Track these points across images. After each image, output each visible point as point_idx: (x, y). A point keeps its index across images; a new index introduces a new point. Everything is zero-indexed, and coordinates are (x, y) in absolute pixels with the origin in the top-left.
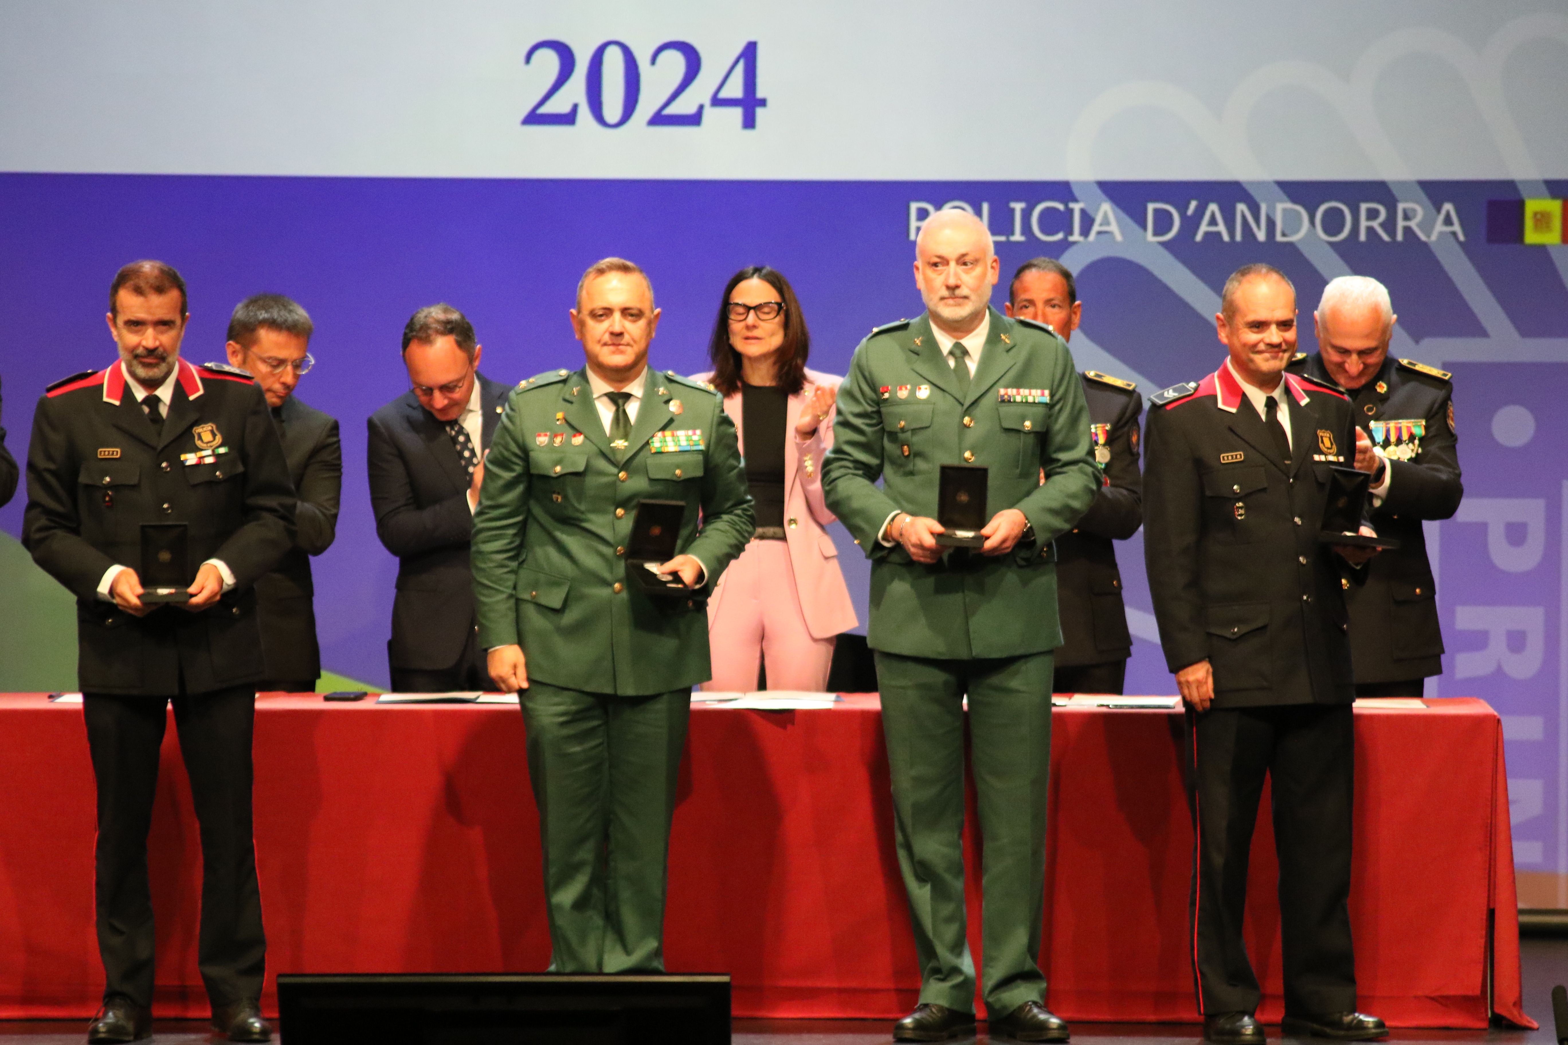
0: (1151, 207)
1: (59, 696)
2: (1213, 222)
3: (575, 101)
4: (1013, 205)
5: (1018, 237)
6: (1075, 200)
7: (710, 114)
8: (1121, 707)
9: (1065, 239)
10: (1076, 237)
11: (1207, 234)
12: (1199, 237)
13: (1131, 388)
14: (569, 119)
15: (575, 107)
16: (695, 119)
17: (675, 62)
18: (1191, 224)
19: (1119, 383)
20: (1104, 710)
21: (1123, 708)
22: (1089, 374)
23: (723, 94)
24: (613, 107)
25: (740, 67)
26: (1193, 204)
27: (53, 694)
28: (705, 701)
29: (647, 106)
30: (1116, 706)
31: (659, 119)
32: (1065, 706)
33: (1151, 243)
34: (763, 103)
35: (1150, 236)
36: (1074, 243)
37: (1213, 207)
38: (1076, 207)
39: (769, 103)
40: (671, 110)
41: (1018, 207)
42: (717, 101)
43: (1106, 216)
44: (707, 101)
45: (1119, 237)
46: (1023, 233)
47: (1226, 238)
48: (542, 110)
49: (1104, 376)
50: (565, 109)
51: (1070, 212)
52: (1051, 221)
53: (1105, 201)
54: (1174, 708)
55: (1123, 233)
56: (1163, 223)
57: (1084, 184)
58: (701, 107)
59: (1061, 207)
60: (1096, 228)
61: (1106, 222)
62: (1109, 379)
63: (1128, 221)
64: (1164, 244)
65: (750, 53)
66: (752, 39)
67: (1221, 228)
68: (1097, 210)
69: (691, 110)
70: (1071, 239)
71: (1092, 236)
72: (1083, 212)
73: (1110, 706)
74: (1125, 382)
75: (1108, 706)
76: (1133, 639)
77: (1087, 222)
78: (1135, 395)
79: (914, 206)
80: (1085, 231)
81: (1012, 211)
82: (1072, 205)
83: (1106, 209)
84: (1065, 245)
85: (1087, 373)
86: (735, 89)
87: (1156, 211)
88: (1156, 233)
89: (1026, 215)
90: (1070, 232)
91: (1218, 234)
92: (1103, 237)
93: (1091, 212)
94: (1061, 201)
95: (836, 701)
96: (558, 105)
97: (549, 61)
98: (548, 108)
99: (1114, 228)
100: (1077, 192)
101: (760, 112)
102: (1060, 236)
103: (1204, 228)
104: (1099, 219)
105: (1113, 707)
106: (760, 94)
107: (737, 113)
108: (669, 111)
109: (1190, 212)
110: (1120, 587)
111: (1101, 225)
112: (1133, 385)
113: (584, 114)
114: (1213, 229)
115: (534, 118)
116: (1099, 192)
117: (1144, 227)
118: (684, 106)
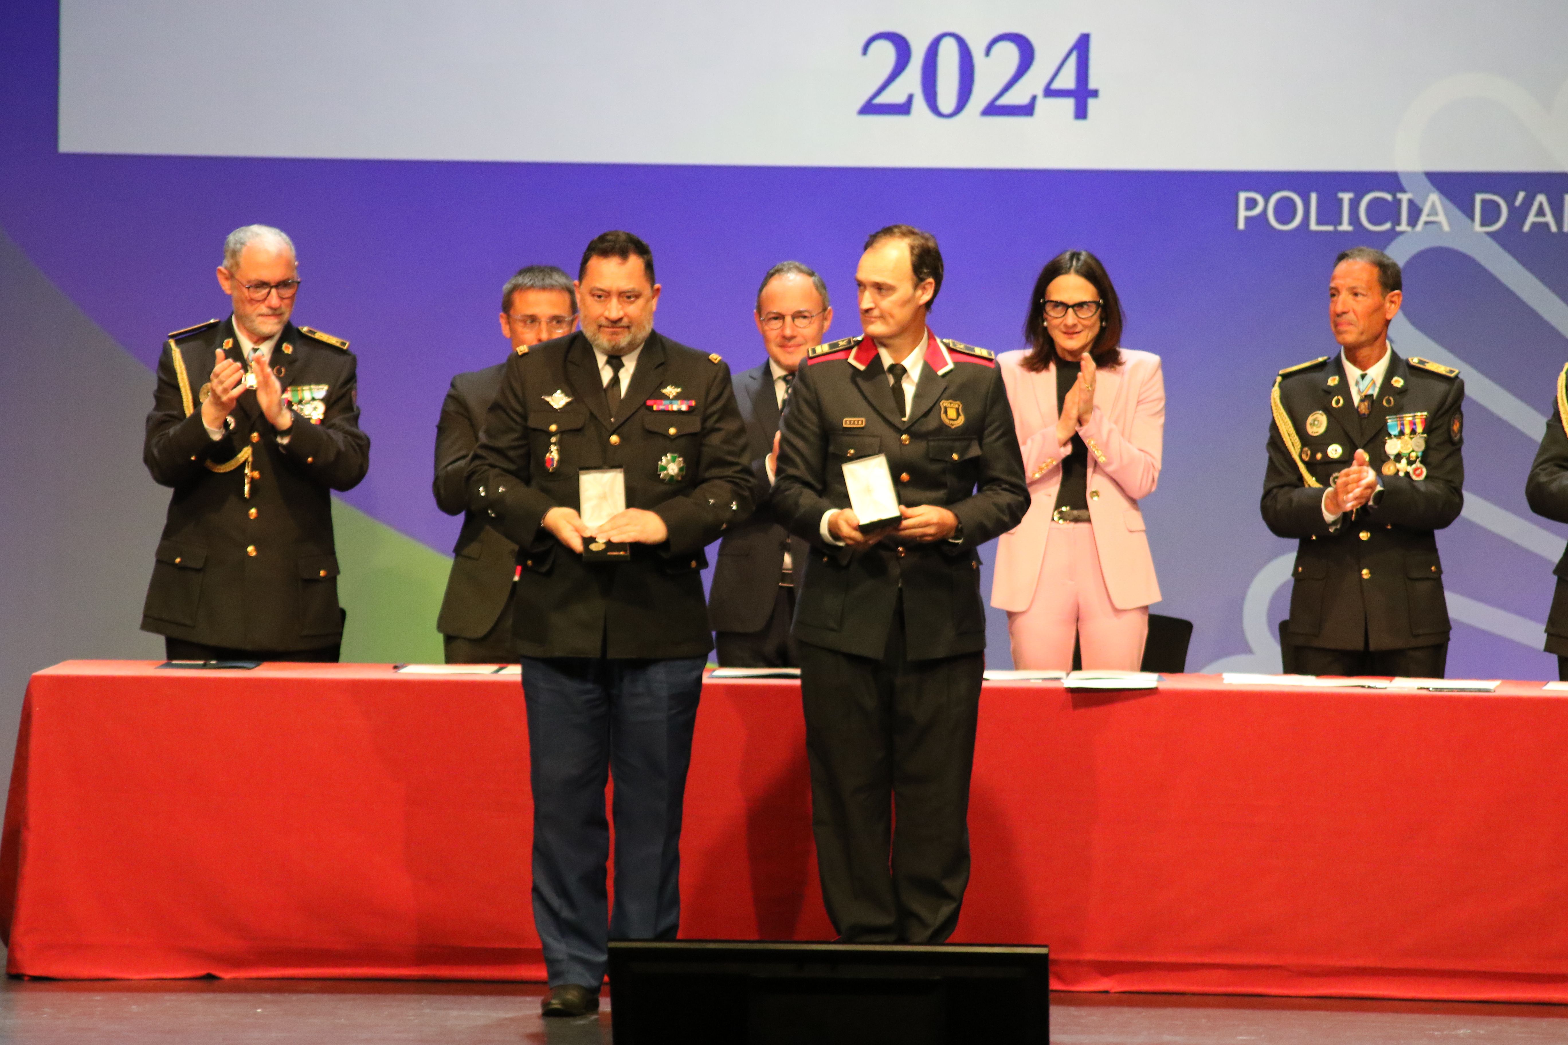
0: (1479, 198)
1: (403, 666)
2: (1541, 212)
3: (910, 91)
4: (1341, 195)
5: (1345, 226)
6: (1403, 190)
7: (1043, 105)
8: (1441, 690)
9: (1393, 229)
10: (1403, 227)
11: (1534, 225)
12: (1526, 228)
13: (1452, 375)
14: (904, 109)
15: (910, 98)
16: (1027, 110)
17: (1009, 53)
18: (1518, 215)
19: (1442, 369)
20: (1425, 692)
21: (1443, 691)
22: (1412, 360)
23: (1056, 85)
24: (947, 97)
25: (1073, 58)
26: (1521, 195)
27: (398, 665)
28: (1029, 679)
29: (981, 96)
30: (1436, 689)
31: (992, 110)
32: (1386, 688)
33: (1477, 233)
34: (1095, 94)
35: (1477, 227)
36: (1401, 233)
37: (1541, 198)
38: (1404, 197)
39: (1101, 94)
40: (1004, 101)
41: (1346, 197)
42: (1049, 92)
43: (1433, 206)
44: (1040, 93)
45: (1446, 227)
46: (1350, 223)
47: (1554, 228)
48: (879, 100)
49: (1427, 363)
50: (901, 99)
51: (1399, 202)
52: (1378, 211)
53: (1434, 192)
54: (1495, 691)
55: (1451, 225)
56: (1490, 213)
57: (1412, 175)
58: (1034, 98)
59: (1389, 197)
60: (1423, 218)
61: (1433, 212)
62: (1432, 366)
63: (1458, 213)
64: (1490, 234)
65: (1082, 45)
66: (1085, 31)
67: (1549, 218)
68: (1425, 200)
69: (1024, 100)
70: (1398, 229)
71: (1420, 226)
72: (1411, 202)
73: (1431, 689)
74: (1448, 369)
75: (1428, 689)
76: (1452, 624)
77: (1415, 212)
78: (1457, 382)
79: (1243, 196)
80: (1413, 221)
81: (1340, 201)
82: (1400, 195)
83: (1434, 199)
84: (1392, 235)
85: (1410, 359)
86: (1067, 80)
87: (1484, 202)
88: (1483, 224)
89: (1354, 205)
90: (1398, 222)
91: (1546, 225)
92: (1429, 226)
93: (1418, 202)
94: (1388, 192)
95: (1158, 681)
96: (894, 95)
97: (886, 52)
98: (884, 98)
99: (1441, 218)
100: (1404, 182)
101: (1091, 102)
102: (1387, 226)
103: (1531, 218)
104: (1426, 209)
105: (1433, 690)
106: (1092, 85)
107: (1068, 104)
108: (1003, 101)
109: (1518, 202)
110: (1439, 571)
111: (1429, 215)
112: (1457, 371)
113: (920, 104)
114: (1540, 219)
115: (870, 108)
116: (1427, 183)
117: (1472, 218)
118: (1017, 96)
